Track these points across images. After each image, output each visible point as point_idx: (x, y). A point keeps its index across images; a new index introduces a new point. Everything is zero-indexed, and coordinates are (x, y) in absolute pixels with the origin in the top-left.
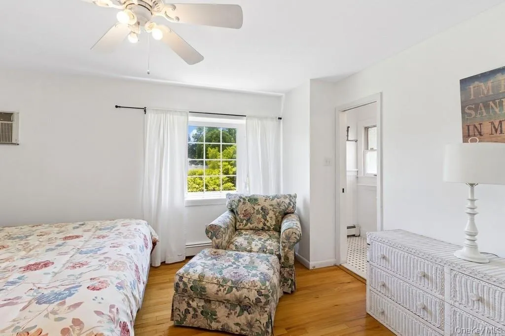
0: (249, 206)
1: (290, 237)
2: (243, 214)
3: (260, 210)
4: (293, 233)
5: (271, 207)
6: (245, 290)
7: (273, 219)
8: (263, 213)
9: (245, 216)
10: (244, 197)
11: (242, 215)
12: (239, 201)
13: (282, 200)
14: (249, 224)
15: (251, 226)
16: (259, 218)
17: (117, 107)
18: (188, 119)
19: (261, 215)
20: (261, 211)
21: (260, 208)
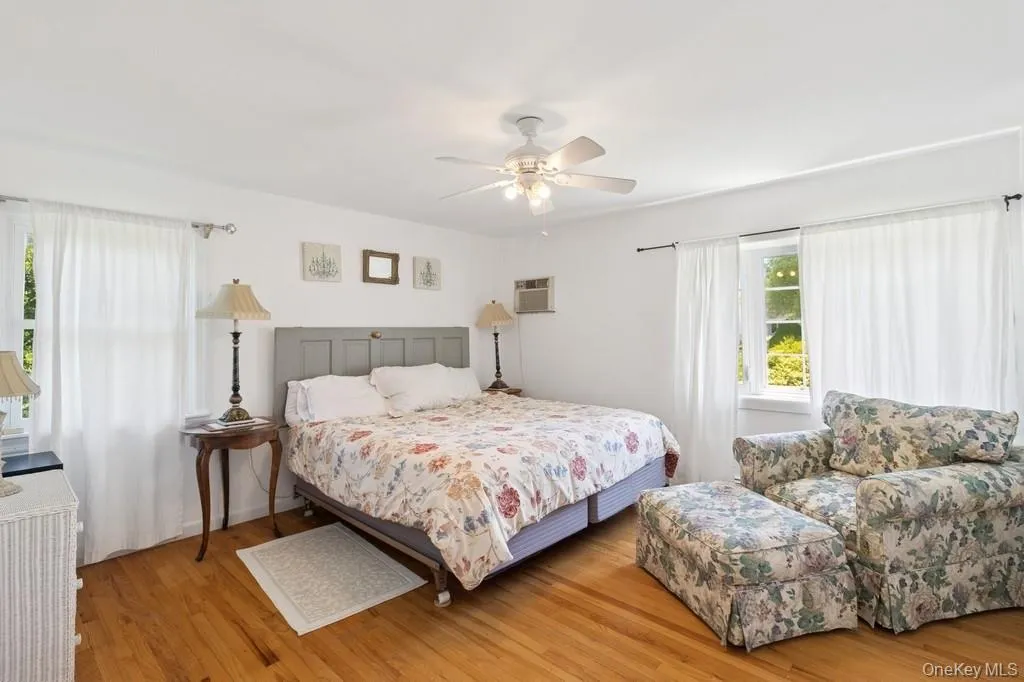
0: (854, 422)
1: (870, 499)
2: (843, 437)
3: (878, 436)
4: (878, 490)
5: (908, 435)
6: (698, 543)
7: (910, 462)
8: (884, 444)
9: (846, 443)
10: (848, 401)
11: (841, 440)
12: (838, 409)
13: (949, 419)
14: (852, 462)
15: (858, 467)
16: (874, 452)
17: (639, 250)
18: (738, 249)
19: (879, 446)
20: (880, 439)
21: (878, 432)
